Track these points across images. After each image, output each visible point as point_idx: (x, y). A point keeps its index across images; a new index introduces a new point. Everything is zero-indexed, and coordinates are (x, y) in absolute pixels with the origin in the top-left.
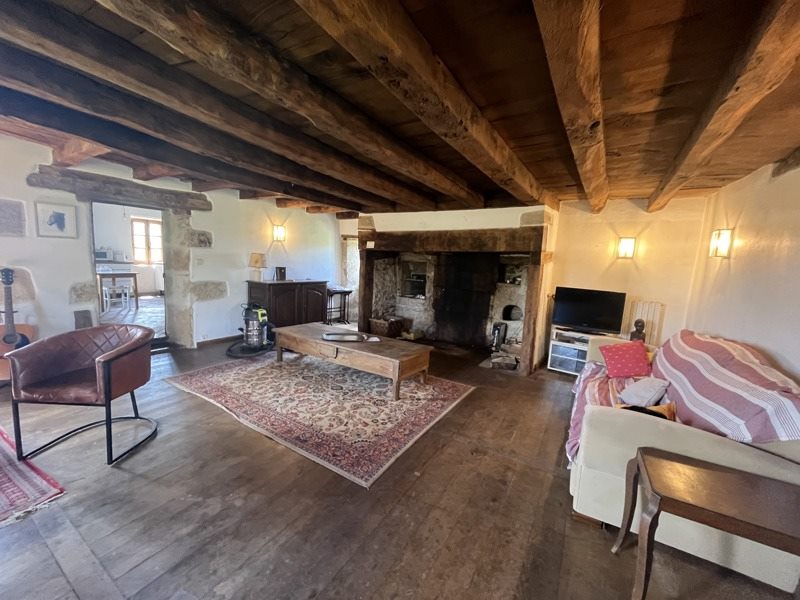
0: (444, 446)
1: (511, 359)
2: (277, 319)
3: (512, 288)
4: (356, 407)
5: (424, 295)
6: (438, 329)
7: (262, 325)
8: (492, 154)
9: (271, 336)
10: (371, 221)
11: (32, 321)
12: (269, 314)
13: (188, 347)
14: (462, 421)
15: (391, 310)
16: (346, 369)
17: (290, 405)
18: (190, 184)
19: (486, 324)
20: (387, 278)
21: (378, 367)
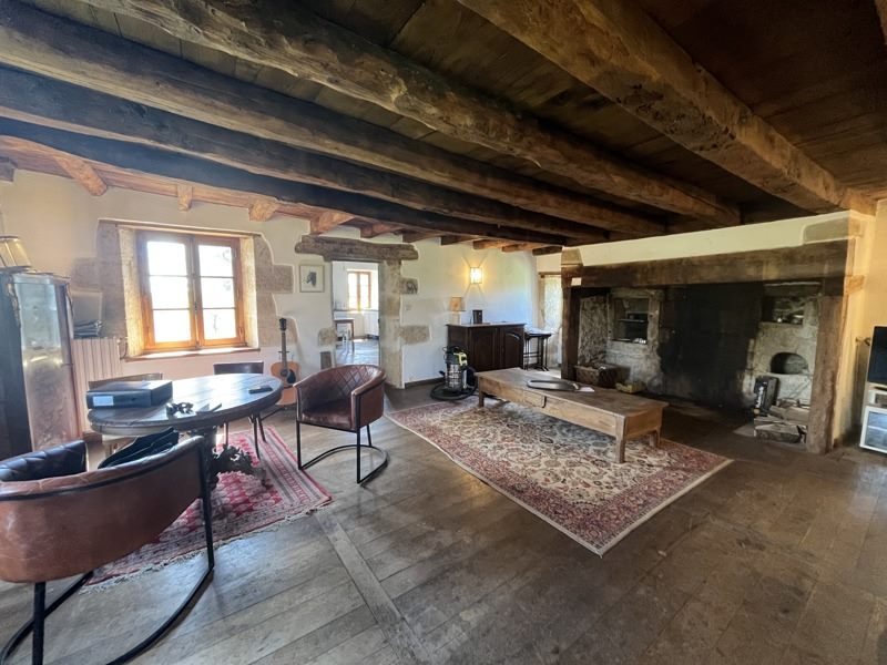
0: (695, 527)
1: (790, 427)
2: (477, 364)
3: (787, 329)
4: (572, 465)
5: (645, 338)
6: (665, 382)
7: (462, 369)
8: (767, 158)
9: (472, 380)
10: (577, 254)
11: (296, 360)
12: (468, 359)
13: (398, 386)
14: (720, 501)
15: (600, 356)
16: (554, 420)
17: (500, 452)
18: (401, 237)
19: (742, 378)
20: (594, 320)
21: (596, 422)
